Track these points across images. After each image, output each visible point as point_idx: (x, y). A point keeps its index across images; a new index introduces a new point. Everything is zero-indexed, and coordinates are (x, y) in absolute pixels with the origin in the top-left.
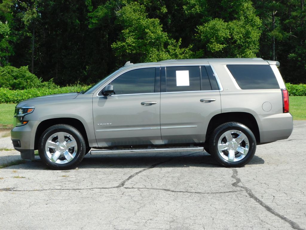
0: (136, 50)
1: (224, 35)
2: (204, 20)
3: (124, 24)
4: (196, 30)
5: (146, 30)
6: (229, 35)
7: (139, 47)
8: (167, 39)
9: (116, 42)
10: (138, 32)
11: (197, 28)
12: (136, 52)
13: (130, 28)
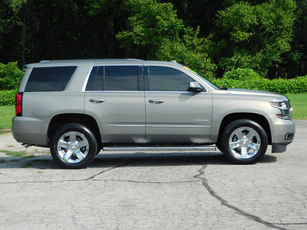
0: (146, 41)
1: (250, 22)
2: (227, 4)
3: (131, 10)
4: (216, 16)
5: (157, 16)
6: (257, 21)
7: (149, 37)
8: (182, 27)
9: (121, 32)
10: (148, 19)
11: (218, 14)
12: (145, 43)
13: (138, 15)
